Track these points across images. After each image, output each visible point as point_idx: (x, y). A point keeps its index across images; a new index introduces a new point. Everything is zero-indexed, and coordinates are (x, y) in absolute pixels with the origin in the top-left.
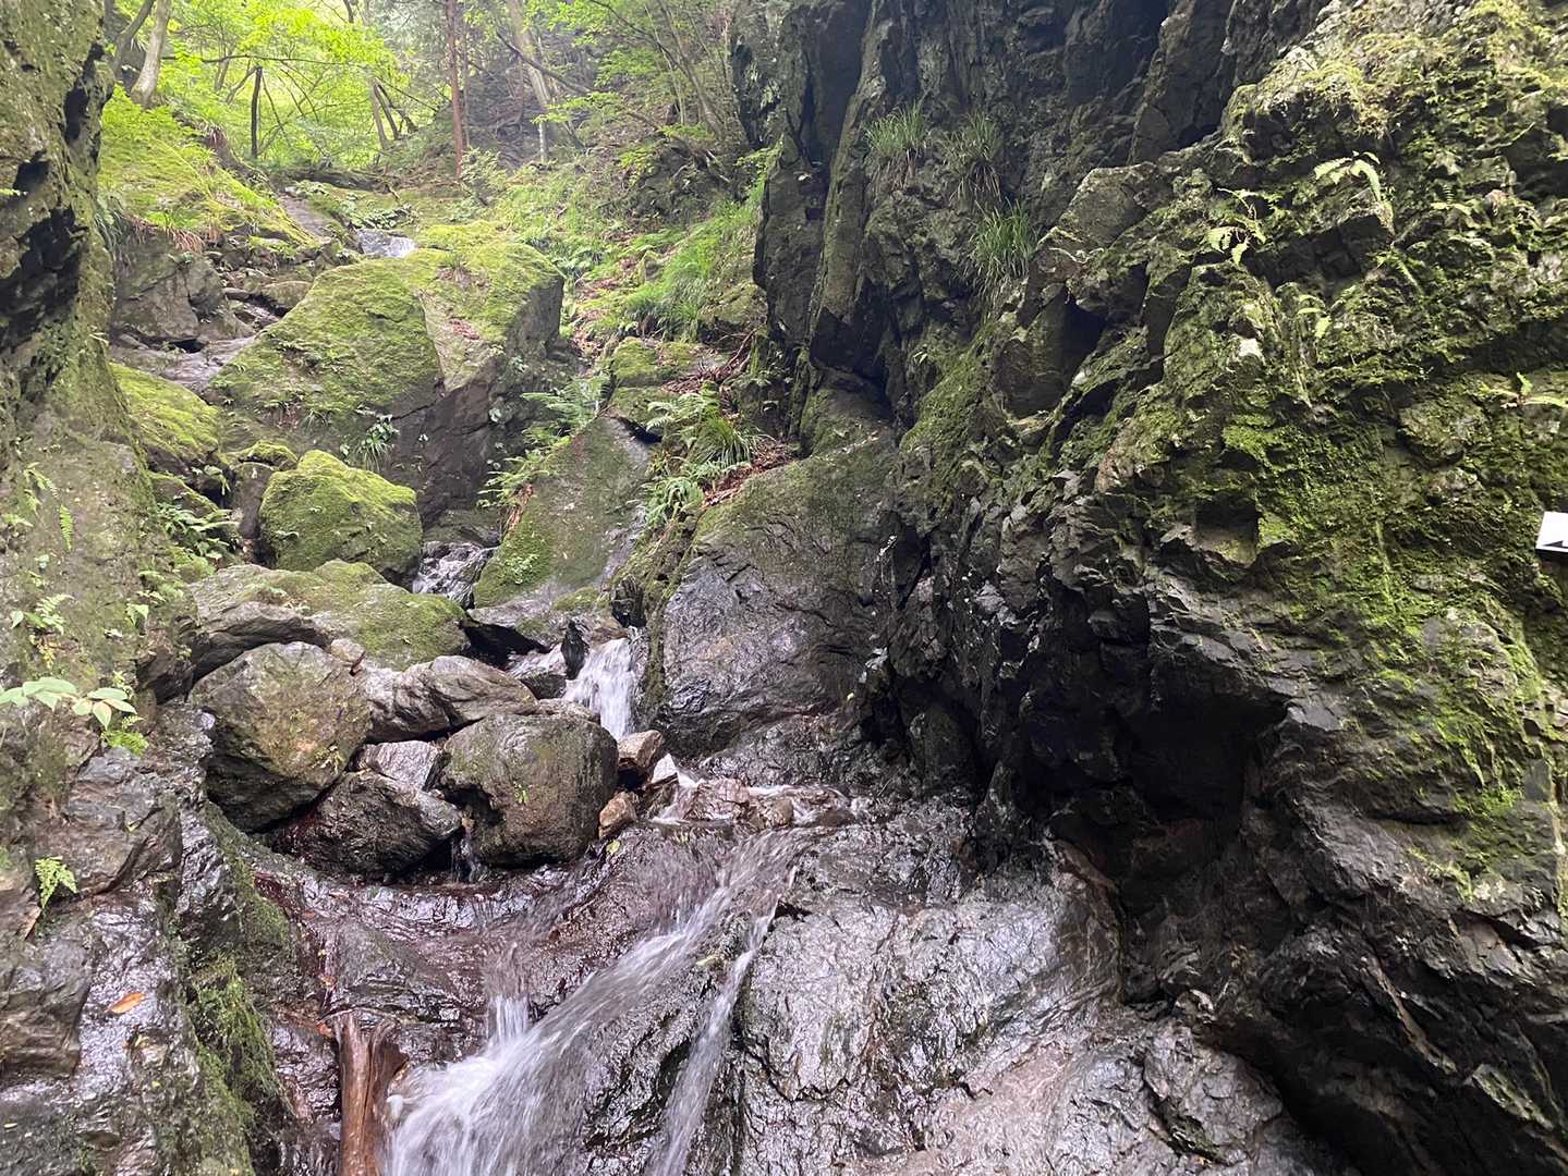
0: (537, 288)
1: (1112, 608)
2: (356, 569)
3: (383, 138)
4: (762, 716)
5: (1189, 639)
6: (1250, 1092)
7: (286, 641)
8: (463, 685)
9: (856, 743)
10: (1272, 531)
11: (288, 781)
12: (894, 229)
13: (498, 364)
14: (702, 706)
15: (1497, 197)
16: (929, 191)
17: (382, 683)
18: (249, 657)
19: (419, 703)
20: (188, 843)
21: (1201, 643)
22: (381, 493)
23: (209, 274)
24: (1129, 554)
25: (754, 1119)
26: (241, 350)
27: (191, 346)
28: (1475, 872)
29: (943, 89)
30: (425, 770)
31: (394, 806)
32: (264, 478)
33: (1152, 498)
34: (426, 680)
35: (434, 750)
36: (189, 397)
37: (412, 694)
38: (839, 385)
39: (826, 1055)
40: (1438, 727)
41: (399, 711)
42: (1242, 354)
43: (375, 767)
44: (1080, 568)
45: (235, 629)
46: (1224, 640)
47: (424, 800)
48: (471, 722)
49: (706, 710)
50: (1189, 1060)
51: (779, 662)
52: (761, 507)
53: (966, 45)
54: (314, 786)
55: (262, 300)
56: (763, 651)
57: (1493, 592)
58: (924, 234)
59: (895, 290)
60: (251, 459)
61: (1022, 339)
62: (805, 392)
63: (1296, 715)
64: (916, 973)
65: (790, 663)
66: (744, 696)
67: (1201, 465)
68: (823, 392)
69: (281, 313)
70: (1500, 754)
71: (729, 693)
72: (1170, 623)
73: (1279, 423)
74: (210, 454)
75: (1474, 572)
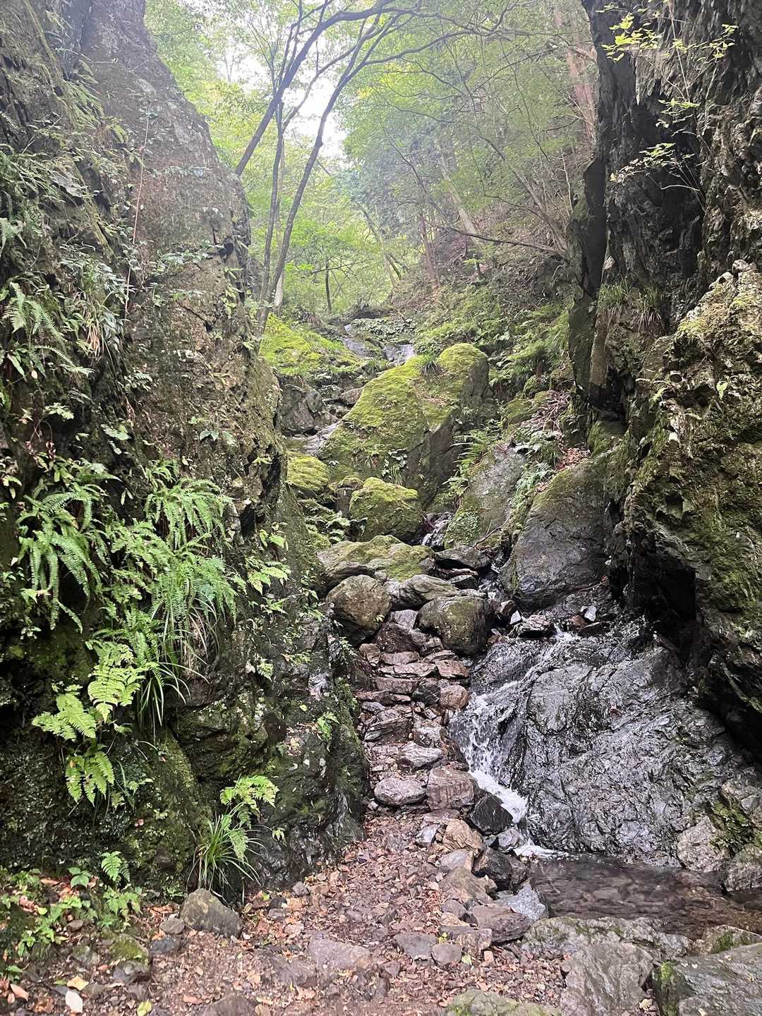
0: (474, 367)
1: (647, 538)
2: (387, 538)
3: (393, 281)
4: (566, 590)
5: (667, 549)
6: (713, 724)
7: (357, 575)
8: (424, 586)
9: (609, 600)
10: (687, 507)
11: (363, 627)
12: (615, 343)
13: (456, 413)
14: (536, 588)
15: (742, 377)
16: (628, 324)
17: (395, 587)
18: (345, 582)
19: (409, 595)
20: (330, 642)
21: (669, 550)
22: (402, 493)
23: (316, 395)
24: (648, 517)
25: (531, 741)
26: (333, 430)
27: (312, 432)
28: (746, 628)
29: (635, 267)
30: (413, 621)
31: (401, 635)
32: (349, 495)
33: (653, 494)
34: (411, 586)
35: (417, 613)
36: (313, 460)
37: (406, 592)
38: (605, 419)
39: (558, 718)
40: (734, 577)
41: (402, 598)
42: (670, 438)
43: (394, 621)
44: (636, 523)
45: (338, 572)
46: (676, 548)
47: (412, 632)
48: (429, 601)
49: (538, 590)
50: (690, 713)
51: (572, 564)
52: (561, 490)
53: (641, 246)
54: (372, 629)
55: (340, 402)
56: (564, 560)
57: (750, 526)
58: (627, 346)
59: (620, 372)
60: (342, 487)
61: (638, 415)
62: (591, 422)
63: (697, 576)
64: (594, 687)
65: (578, 564)
66: (555, 582)
67: (664, 481)
68: (598, 423)
69: (350, 406)
70: (751, 585)
71: (548, 581)
72: (661, 543)
73: (684, 465)
74: (325, 487)
75: (744, 517)
